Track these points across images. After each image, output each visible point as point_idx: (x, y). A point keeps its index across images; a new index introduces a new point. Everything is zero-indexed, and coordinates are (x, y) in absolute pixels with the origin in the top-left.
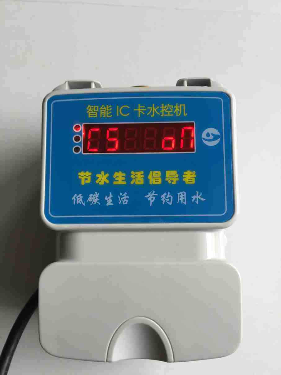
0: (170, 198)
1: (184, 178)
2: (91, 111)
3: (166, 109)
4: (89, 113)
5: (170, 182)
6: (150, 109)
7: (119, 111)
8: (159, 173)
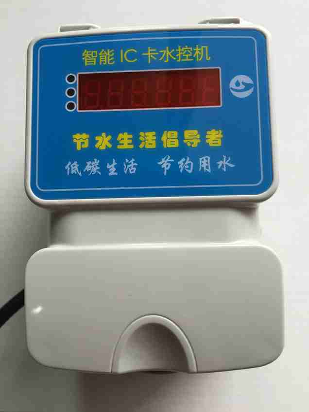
0: (189, 165)
1: (207, 139)
2: (89, 58)
3: (183, 52)
4: (86, 60)
5: (189, 144)
6: (163, 53)
7: (124, 55)
8: (175, 133)
